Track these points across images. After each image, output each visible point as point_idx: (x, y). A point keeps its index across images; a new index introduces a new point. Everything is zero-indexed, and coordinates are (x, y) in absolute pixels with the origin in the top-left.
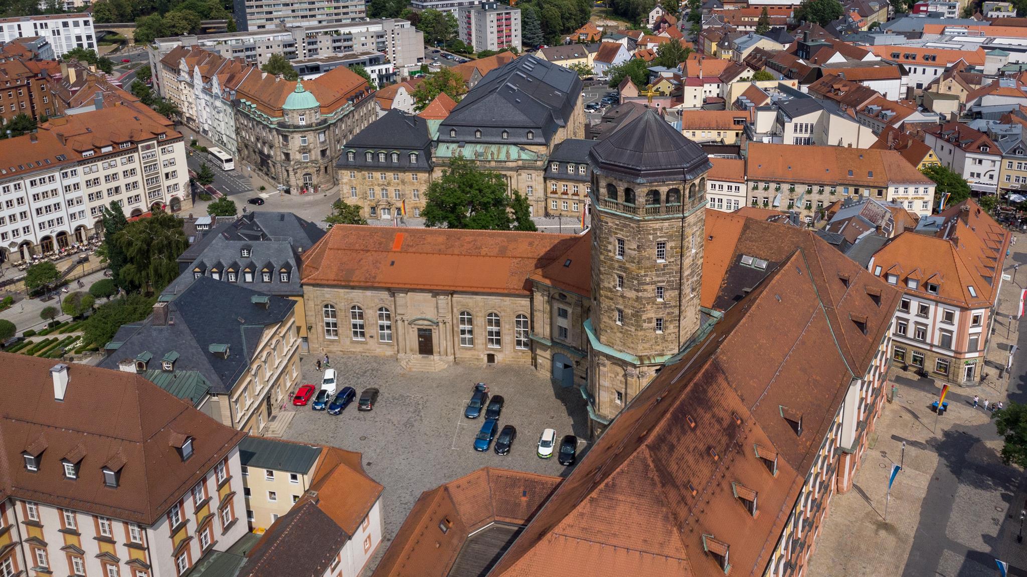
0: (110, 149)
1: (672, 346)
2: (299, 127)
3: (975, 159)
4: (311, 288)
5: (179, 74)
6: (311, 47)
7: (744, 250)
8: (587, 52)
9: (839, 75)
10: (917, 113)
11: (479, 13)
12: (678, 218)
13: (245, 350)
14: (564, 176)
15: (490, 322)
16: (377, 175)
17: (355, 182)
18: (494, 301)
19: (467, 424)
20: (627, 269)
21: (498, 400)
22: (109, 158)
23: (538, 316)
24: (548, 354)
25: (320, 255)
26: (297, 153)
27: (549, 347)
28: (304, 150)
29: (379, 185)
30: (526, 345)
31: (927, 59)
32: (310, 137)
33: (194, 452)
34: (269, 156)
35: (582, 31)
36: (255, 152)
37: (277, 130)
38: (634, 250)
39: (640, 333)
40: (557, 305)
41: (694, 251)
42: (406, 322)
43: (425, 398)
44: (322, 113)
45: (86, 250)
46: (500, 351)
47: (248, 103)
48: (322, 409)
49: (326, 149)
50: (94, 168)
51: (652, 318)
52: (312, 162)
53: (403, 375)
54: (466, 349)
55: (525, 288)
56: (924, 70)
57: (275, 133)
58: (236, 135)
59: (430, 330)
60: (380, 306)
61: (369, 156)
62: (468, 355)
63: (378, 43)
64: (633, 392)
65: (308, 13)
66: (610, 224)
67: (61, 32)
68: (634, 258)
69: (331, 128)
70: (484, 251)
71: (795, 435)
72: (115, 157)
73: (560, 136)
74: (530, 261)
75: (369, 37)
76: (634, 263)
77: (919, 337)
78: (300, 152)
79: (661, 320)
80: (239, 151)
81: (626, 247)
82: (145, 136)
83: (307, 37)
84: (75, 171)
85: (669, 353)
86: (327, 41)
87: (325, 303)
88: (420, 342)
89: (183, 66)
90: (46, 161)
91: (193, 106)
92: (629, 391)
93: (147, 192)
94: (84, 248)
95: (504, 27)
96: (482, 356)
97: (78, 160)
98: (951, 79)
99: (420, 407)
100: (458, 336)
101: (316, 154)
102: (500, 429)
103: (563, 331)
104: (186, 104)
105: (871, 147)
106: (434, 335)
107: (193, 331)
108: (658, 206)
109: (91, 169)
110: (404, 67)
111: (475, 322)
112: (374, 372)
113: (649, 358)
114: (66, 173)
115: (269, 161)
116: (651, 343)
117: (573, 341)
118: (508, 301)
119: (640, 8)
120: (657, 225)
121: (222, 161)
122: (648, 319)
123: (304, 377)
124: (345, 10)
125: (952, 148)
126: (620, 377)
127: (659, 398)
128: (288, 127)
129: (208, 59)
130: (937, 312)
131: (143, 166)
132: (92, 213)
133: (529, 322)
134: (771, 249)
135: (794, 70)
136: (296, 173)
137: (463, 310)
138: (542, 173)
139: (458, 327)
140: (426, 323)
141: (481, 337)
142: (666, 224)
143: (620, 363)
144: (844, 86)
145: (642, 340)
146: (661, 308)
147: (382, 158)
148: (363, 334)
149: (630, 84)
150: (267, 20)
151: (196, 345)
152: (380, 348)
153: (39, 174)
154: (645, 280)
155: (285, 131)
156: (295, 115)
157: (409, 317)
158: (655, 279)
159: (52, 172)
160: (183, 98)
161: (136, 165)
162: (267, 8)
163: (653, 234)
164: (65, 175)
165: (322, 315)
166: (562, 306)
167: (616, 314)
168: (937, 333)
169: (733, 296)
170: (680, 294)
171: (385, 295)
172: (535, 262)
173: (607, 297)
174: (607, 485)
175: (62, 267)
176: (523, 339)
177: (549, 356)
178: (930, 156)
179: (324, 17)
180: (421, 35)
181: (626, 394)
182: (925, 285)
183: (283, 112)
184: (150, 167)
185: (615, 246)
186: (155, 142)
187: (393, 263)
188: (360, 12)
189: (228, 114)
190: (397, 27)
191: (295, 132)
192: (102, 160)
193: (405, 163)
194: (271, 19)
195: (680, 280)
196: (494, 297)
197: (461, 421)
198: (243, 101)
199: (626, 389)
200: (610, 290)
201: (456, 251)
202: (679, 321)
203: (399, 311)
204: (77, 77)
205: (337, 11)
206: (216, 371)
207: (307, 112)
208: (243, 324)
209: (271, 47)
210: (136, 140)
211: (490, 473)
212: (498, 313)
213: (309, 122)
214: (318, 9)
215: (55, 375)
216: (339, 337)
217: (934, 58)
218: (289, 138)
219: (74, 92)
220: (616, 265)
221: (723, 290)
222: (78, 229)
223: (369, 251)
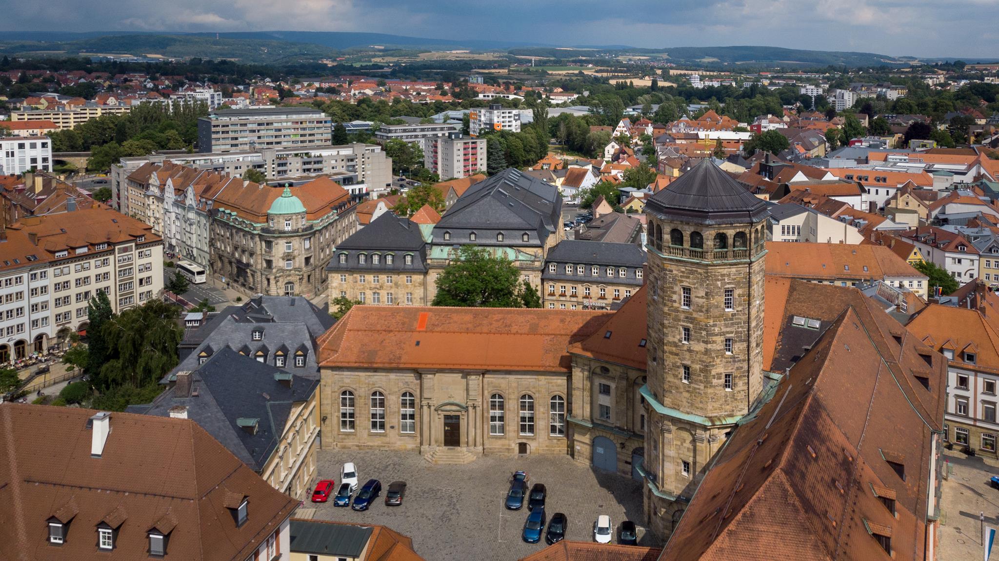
0: (85, 250)
1: (741, 406)
2: (284, 232)
3: (954, 259)
4: (329, 372)
5: (147, 188)
6: (281, 168)
7: (794, 311)
8: (555, 177)
9: (807, 190)
10: (888, 220)
11: (446, 142)
12: (745, 263)
13: (273, 428)
14: (563, 277)
15: (523, 407)
16: (370, 278)
17: (345, 286)
18: (528, 381)
19: (509, 515)
20: (695, 319)
21: (539, 489)
22: (82, 260)
23: (577, 395)
24: (587, 439)
25: (339, 337)
26: (281, 260)
27: (589, 429)
28: (288, 257)
29: (371, 289)
30: (561, 432)
31: (878, 181)
32: (296, 243)
33: (249, 517)
34: (248, 265)
35: (544, 161)
36: (230, 263)
37: (260, 236)
38: (702, 297)
39: (710, 391)
40: (598, 381)
41: (758, 302)
42: (433, 408)
43: (458, 491)
44: (308, 220)
45: (46, 360)
46: (533, 439)
47: (228, 211)
48: (346, 505)
49: (310, 257)
50: (66, 270)
51: (721, 374)
52: (295, 269)
53: (429, 469)
54: (496, 438)
55: (561, 364)
56: (877, 191)
57: (257, 239)
58: (210, 246)
59: (458, 417)
60: (404, 391)
61: (362, 258)
62: (497, 444)
63: (348, 166)
64: (703, 460)
65: (274, 140)
66: (675, 272)
67: (15, 154)
68: (702, 307)
69: (317, 235)
70: (514, 329)
71: (900, 480)
72: (90, 258)
73: (551, 241)
74: (564, 337)
75: (339, 160)
76: (702, 311)
77: (960, 412)
78: (283, 259)
79: (729, 375)
80: (212, 265)
81: (692, 296)
82: (123, 237)
83: (277, 158)
84: (45, 272)
85: (739, 413)
86: (297, 163)
87: (344, 389)
88: (446, 432)
89: (154, 180)
90: (15, 261)
91: (160, 221)
92: (698, 459)
93: (118, 298)
94: (43, 359)
95: (470, 155)
96: (513, 445)
97: (50, 260)
98: (907, 194)
99: (455, 500)
100: (488, 424)
101: (300, 262)
102: (549, 518)
103: (605, 410)
104: (152, 220)
105: (861, 244)
106: (461, 421)
107: (219, 404)
108: (726, 250)
109: (62, 271)
110: (373, 191)
111: (507, 406)
112: (396, 466)
113: (719, 419)
114: (35, 274)
115: (248, 271)
116: (721, 402)
117: (618, 420)
118: (543, 379)
119: (595, 143)
120: (725, 271)
121: (193, 273)
122: (717, 374)
123: (319, 474)
124: (311, 138)
125: (930, 249)
126: (688, 445)
127: (761, 441)
128: (274, 232)
129: (181, 172)
130: (977, 383)
131: (117, 269)
132: (57, 320)
133: (565, 404)
134: (821, 308)
135: (762, 187)
136: (277, 281)
137: (494, 392)
138: (540, 274)
139: (488, 412)
140: (454, 408)
141: (512, 425)
142: (733, 270)
143: (688, 427)
144: (814, 199)
145: (712, 398)
146: (730, 362)
147: (376, 259)
148: (382, 426)
149: (604, 202)
150: (232, 145)
151: (223, 418)
152: (400, 440)
153: (6, 275)
154: (714, 330)
155: (269, 237)
156: (281, 220)
157: (435, 402)
158: (724, 330)
159: (21, 273)
160: (150, 213)
161: (110, 269)
162: (233, 134)
163: (721, 280)
164: (34, 277)
165: (338, 404)
166: (604, 382)
167: (682, 371)
168: (980, 406)
169: (790, 358)
170: (748, 346)
171: (410, 378)
172: (568, 338)
173: (672, 353)
174: (744, 515)
175: (23, 375)
176: (558, 425)
177: (587, 441)
178: (915, 253)
179: (290, 144)
180: (390, 160)
181: (695, 463)
182: (962, 355)
183: (268, 218)
184: (125, 271)
185: (680, 295)
186: (133, 244)
187: (418, 343)
188: (326, 140)
189: (202, 225)
190: (367, 152)
191: (280, 237)
192: (75, 261)
193: (399, 264)
194: (236, 145)
195: (749, 331)
196: (528, 377)
197: (502, 513)
198: (221, 209)
199: (695, 457)
200: (675, 345)
201: (485, 329)
202: (748, 377)
203: (426, 395)
204: (44, 186)
205: (303, 139)
206: (246, 447)
207: (294, 217)
208: (269, 401)
209: (240, 167)
210: (114, 241)
211: (568, 547)
212: (532, 395)
213: (294, 228)
214: (284, 136)
215: (96, 423)
216: (356, 430)
217: (885, 180)
218: (274, 244)
219: (40, 201)
220: (682, 316)
221: (779, 352)
222: (39, 338)
223: (391, 331)
